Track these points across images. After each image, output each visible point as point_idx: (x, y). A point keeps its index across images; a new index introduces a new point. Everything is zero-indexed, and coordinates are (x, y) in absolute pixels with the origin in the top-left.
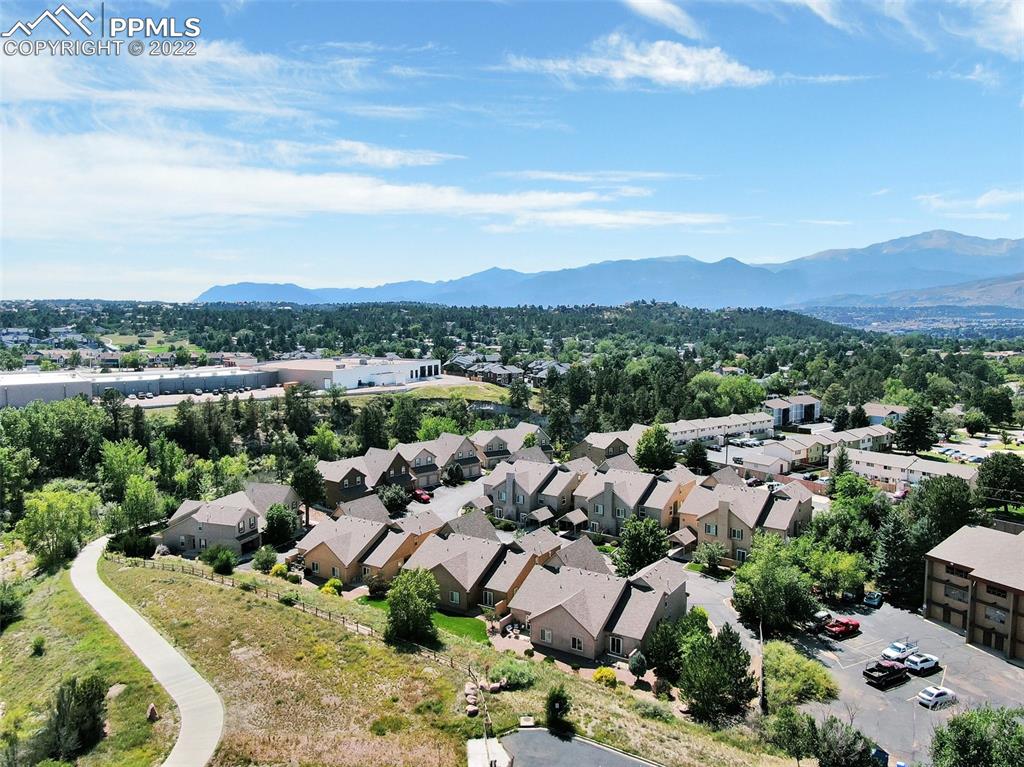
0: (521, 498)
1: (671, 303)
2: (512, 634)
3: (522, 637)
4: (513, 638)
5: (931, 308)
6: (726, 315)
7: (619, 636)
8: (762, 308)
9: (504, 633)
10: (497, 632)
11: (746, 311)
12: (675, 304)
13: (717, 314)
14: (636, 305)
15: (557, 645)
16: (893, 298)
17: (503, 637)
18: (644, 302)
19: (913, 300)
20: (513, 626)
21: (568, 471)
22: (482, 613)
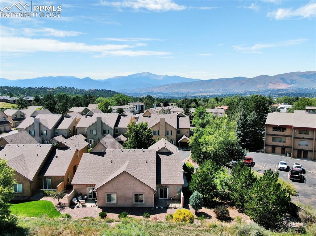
0: (45, 132)
1: (72, 87)
2: (79, 204)
3: (88, 205)
4: (81, 208)
5: (146, 93)
6: (92, 91)
7: (166, 186)
8: (103, 89)
9: (72, 205)
10: (66, 206)
11: (98, 90)
12: (73, 88)
13: (89, 91)
14: (59, 88)
15: (122, 203)
16: (136, 90)
17: (73, 208)
18: (62, 87)
19: (141, 91)
20: (77, 199)
21: (70, 117)
22: (46, 195)
